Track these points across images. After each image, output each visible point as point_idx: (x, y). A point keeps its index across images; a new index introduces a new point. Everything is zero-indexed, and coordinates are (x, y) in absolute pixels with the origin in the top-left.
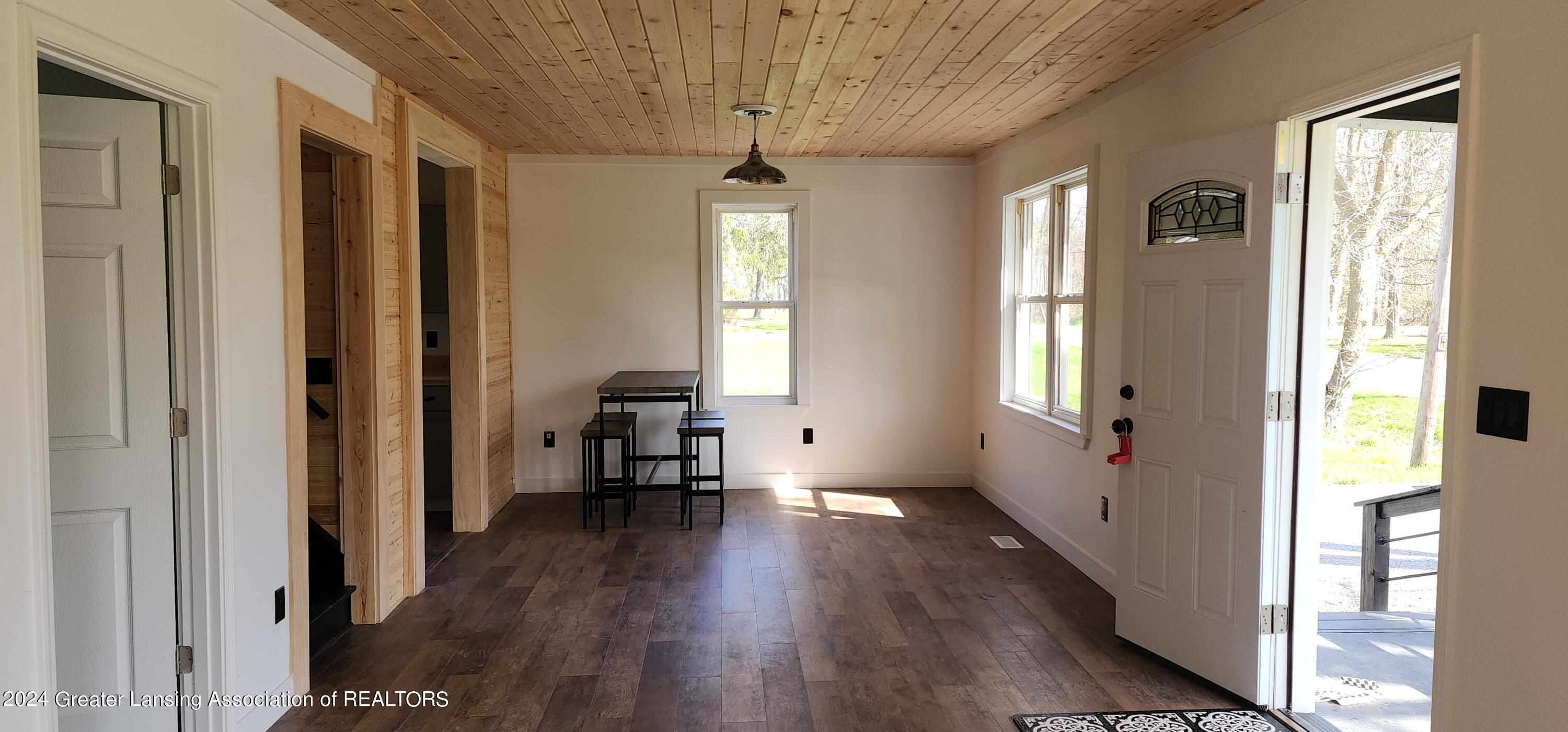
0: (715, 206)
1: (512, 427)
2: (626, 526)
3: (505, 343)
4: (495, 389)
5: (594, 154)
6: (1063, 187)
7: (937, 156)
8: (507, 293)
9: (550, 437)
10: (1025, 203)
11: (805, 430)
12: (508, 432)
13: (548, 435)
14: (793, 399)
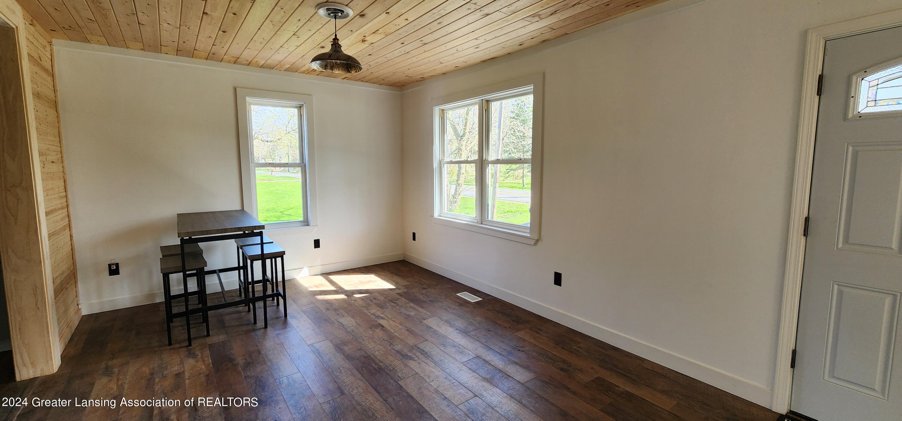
0: (248, 99)
1: (74, 263)
2: (208, 335)
3: (61, 197)
4: (55, 238)
5: (144, 51)
6: (488, 101)
7: (383, 85)
8: (60, 155)
9: (115, 268)
10: (445, 112)
11: (315, 241)
12: (71, 269)
13: (112, 266)
14: (306, 222)
